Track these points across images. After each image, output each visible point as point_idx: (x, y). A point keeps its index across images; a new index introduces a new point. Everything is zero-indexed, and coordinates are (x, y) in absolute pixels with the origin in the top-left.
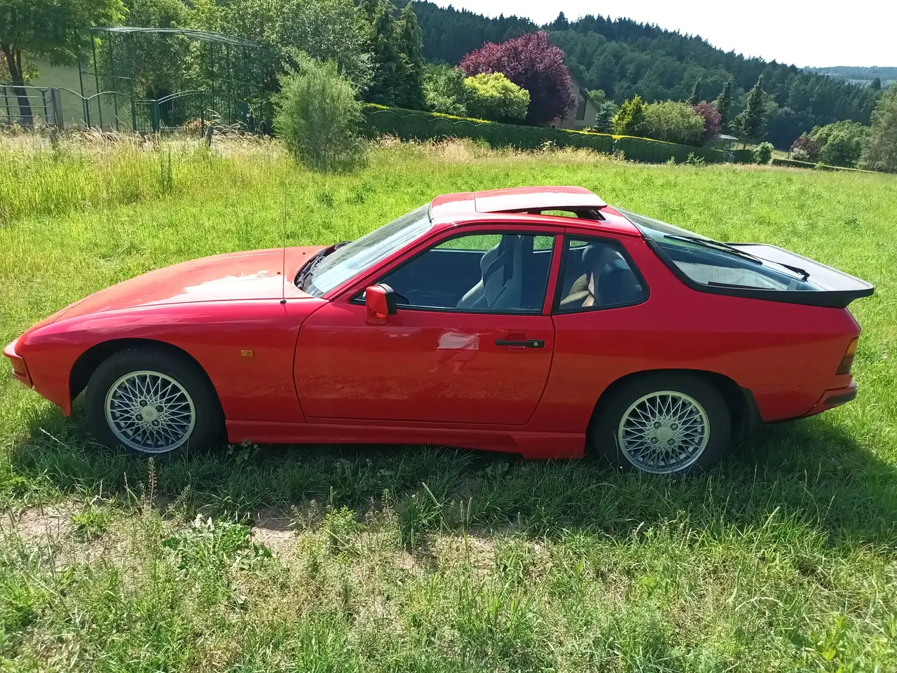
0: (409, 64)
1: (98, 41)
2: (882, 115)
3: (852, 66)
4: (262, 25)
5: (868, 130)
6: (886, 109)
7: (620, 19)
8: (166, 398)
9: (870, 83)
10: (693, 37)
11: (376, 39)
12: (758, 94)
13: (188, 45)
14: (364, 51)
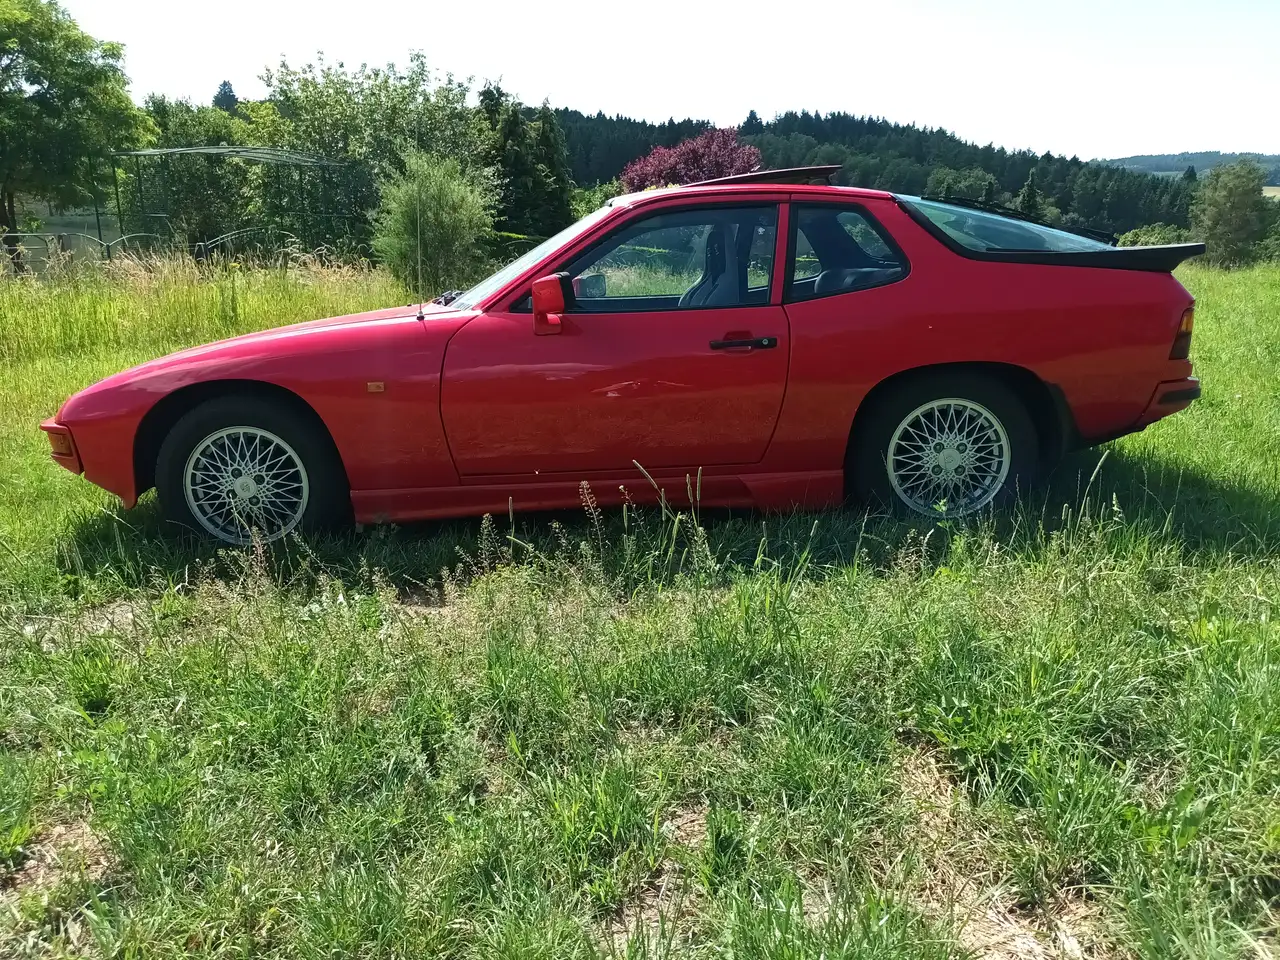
0: (550, 178)
1: (120, 173)
2: (1204, 211)
3: (1154, 154)
4: (345, 137)
5: (1187, 234)
6: (1207, 202)
7: (833, 115)
8: (267, 463)
9: (1181, 175)
10: (935, 130)
11: (503, 147)
12: (1031, 195)
13: (246, 172)
14: (488, 165)
